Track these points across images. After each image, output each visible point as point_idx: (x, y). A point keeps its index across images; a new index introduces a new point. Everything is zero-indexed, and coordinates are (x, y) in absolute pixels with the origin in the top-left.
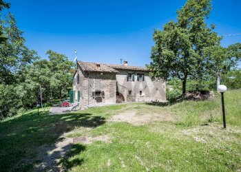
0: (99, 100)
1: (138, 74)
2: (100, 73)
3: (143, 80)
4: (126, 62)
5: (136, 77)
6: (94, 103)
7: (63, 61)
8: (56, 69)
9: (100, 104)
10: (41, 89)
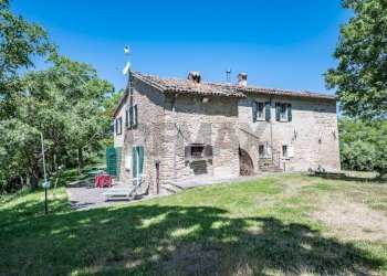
0: (200, 168)
1: (278, 104)
2: (201, 96)
3: (290, 119)
4: (244, 78)
5: (273, 111)
6: (188, 178)
7: (87, 79)
8: (79, 94)
9: (202, 180)
10: (44, 142)
